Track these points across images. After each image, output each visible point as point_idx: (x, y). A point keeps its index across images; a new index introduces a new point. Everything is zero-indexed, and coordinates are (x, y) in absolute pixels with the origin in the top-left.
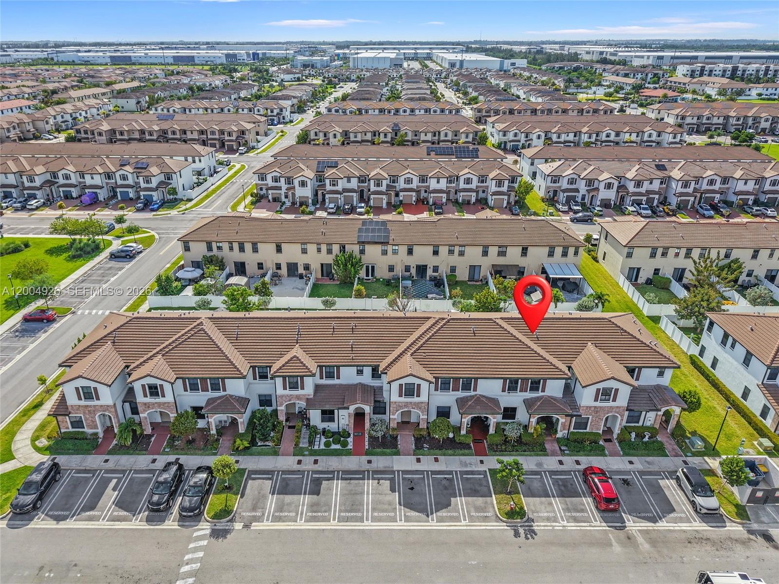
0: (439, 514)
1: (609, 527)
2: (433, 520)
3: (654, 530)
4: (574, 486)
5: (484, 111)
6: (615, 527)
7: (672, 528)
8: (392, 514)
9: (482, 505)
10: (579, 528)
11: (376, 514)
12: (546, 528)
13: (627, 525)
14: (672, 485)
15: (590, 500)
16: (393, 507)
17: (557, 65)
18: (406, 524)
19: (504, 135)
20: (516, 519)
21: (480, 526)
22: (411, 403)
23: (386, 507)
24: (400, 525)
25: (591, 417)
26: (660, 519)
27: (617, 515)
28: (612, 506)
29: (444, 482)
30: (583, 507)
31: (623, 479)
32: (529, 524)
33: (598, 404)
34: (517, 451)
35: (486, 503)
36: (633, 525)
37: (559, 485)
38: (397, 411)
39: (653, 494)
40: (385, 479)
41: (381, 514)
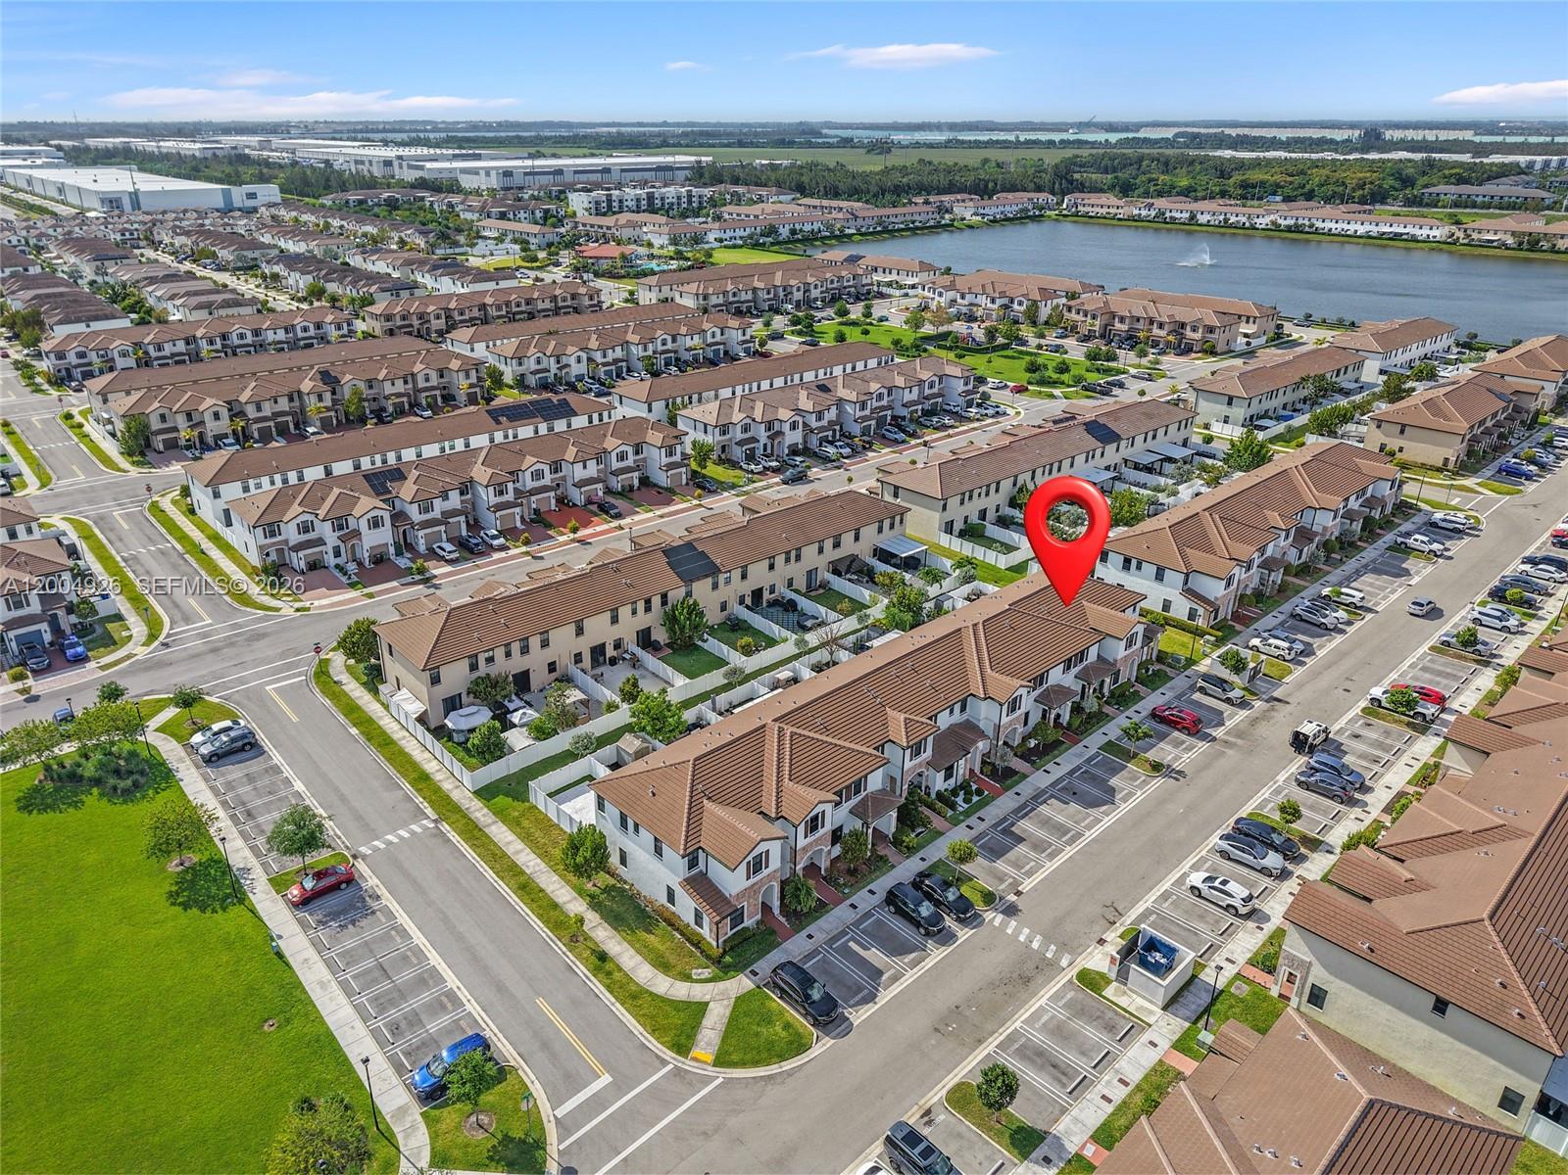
5: (398, 317)
17: (353, 197)
19: (520, 364)
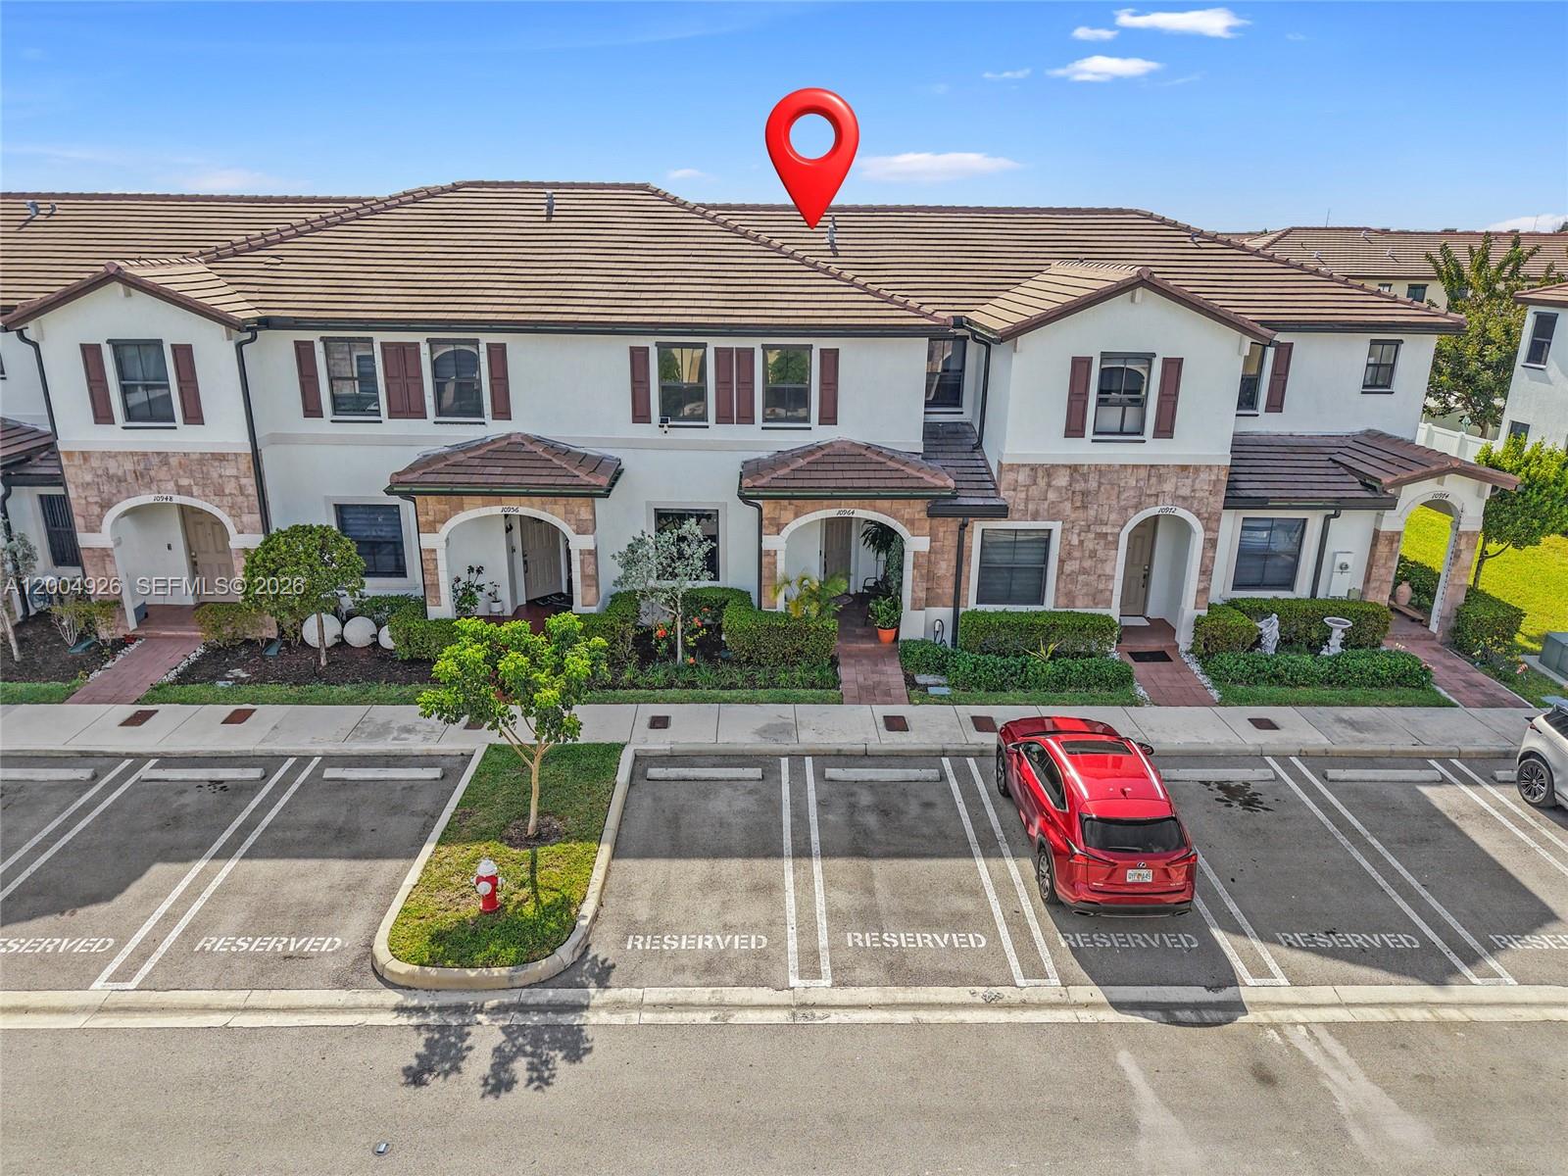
1: (1118, 1006)
3: (1444, 1026)
6: (1168, 1012)
10: (904, 1017)
12: (671, 1018)
13: (1246, 994)
14: (1502, 808)
15: (1018, 870)
20: (492, 961)
22: (164, 457)
25: (1057, 527)
26: (1472, 959)
27: (1187, 940)
28: (1139, 875)
30: (967, 905)
31: (1223, 786)
33: (1086, 451)
34: (692, 685)
36: (1289, 994)
38: (106, 505)
39: (1403, 844)
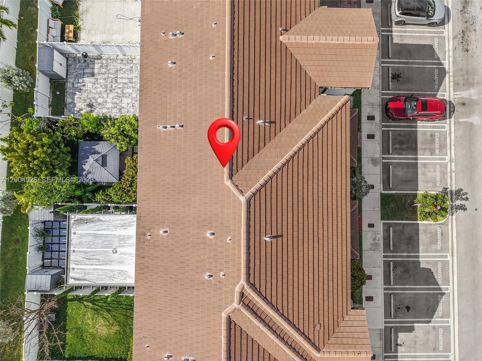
0: (440, 282)
1: (450, 118)
2: (447, 289)
3: (453, 77)
4: (402, 134)
6: (451, 112)
7: (451, 59)
8: (441, 331)
9: (428, 235)
10: (453, 147)
11: (441, 348)
13: (448, 99)
16: (431, 329)
18: (452, 317)
21: (452, 242)
23: (431, 337)
24: (454, 323)
26: (440, 63)
29: (399, 272)
30: (429, 134)
32: (449, 193)
35: (425, 231)
36: (448, 93)
37: (400, 149)
40: (397, 337)
41: (441, 342)
